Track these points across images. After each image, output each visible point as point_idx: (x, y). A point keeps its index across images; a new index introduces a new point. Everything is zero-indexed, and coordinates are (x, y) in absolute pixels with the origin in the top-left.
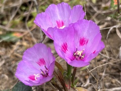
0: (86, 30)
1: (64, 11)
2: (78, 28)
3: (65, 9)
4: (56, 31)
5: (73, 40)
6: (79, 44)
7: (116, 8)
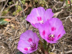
0: (55, 23)
1: (41, 12)
2: (51, 22)
3: (42, 10)
4: (40, 25)
5: (48, 28)
6: (51, 30)
7: (69, 6)
